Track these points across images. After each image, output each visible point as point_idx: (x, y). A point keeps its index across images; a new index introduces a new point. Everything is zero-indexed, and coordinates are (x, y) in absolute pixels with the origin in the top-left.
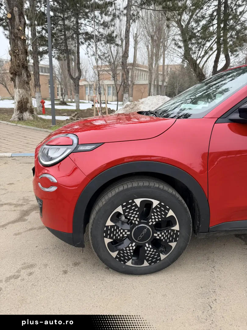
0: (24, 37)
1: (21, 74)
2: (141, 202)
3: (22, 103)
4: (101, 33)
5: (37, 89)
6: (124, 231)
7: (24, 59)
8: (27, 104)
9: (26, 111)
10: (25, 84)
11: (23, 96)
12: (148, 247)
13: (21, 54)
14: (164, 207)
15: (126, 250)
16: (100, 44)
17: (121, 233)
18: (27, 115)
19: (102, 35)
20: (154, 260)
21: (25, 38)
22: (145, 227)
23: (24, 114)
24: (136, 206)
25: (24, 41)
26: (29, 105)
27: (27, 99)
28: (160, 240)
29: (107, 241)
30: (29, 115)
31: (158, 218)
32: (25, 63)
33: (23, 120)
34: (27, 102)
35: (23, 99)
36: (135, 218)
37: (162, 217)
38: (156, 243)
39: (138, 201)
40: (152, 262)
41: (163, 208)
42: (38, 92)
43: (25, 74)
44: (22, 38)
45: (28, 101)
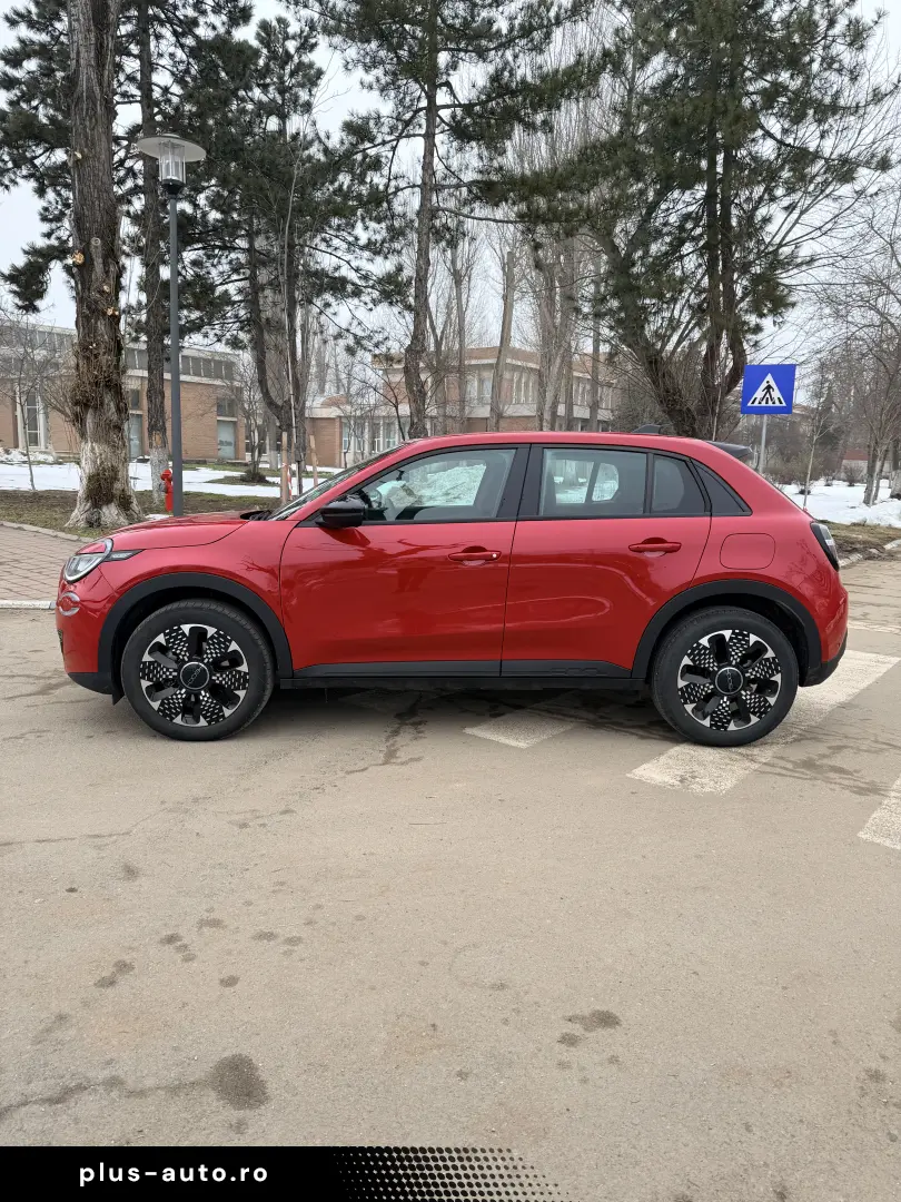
0: (114, 310)
1: (102, 404)
2: (191, 629)
3: (98, 480)
4: (364, 273)
5: (157, 438)
6: (168, 670)
7: (112, 367)
8: (112, 483)
9: (108, 502)
10: (112, 432)
11: (102, 463)
12: (204, 695)
13: (105, 353)
14: (224, 637)
15: (172, 699)
16: (362, 304)
17: (164, 673)
18: (110, 513)
19: (366, 277)
20: (215, 717)
21: (117, 313)
22: (198, 666)
23: (105, 509)
24: (183, 634)
25: (115, 320)
26: (118, 486)
27: (114, 470)
28: (220, 685)
29: (145, 684)
30: (116, 512)
31: (216, 653)
32: (114, 376)
33: (99, 525)
34: (115, 478)
35: (104, 470)
36: (182, 650)
37: (221, 652)
38: (215, 690)
39: (186, 628)
40: (212, 720)
41: (222, 640)
42: (157, 448)
43: (112, 405)
44: (110, 312)
45: (116, 474)
